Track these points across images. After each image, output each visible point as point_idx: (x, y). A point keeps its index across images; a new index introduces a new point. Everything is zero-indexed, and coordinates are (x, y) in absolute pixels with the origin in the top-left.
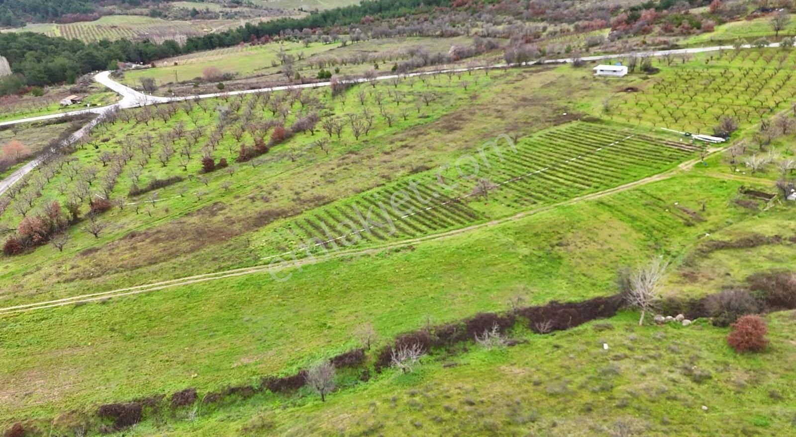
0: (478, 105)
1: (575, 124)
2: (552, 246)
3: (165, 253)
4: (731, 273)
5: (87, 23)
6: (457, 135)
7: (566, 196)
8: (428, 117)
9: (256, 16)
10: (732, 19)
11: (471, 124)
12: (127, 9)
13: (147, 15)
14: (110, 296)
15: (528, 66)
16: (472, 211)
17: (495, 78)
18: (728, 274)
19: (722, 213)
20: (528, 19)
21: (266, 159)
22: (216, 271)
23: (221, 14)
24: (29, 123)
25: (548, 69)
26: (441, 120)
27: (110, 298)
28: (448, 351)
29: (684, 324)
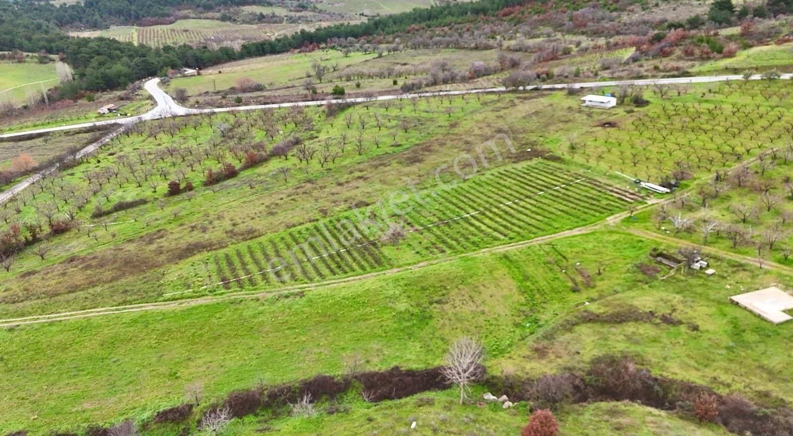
0: (453, 134)
1: (534, 162)
2: (431, 303)
3: (88, 281)
4: (582, 352)
5: (164, 27)
6: (414, 168)
7: (478, 246)
8: (400, 146)
9: (318, 21)
10: (761, 42)
11: (434, 157)
12: (201, 13)
13: (218, 19)
14: (17, 324)
15: (525, 91)
16: (380, 256)
17: (485, 104)
18: (578, 353)
19: (617, 279)
20: (569, 32)
21: (230, 184)
22: (119, 304)
23: (285, 18)
24: (62, 131)
25: (543, 96)
26: (410, 150)
27: (18, 326)
28: (274, 413)
29: (504, 407)
